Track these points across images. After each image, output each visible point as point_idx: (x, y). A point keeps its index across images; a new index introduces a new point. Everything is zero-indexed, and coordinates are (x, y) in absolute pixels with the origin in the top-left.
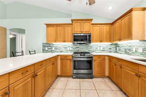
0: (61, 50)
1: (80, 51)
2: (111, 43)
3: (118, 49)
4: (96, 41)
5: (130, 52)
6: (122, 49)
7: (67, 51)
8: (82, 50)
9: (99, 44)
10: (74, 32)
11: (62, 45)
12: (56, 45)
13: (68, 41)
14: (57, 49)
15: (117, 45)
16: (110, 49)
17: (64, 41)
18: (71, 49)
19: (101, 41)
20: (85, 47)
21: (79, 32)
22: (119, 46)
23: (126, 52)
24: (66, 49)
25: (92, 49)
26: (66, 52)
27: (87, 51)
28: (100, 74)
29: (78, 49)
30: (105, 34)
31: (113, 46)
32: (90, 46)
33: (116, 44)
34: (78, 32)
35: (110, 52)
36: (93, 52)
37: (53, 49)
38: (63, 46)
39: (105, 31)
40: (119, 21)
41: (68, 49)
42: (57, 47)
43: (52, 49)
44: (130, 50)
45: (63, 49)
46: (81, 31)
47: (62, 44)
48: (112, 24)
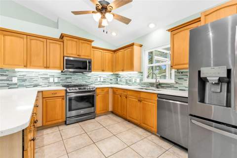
0: (35, 83)
1: (73, 83)
2: (112, 73)
3: (119, 80)
4: (97, 70)
5: (130, 83)
6: (123, 80)
7: (50, 84)
8: (76, 81)
9: (100, 73)
10: (67, 54)
11: (36, 72)
12: (23, 74)
13: (54, 68)
14: (24, 80)
15: (117, 76)
16: (111, 80)
17: (47, 67)
18: (56, 80)
19: (103, 71)
20: (81, 78)
21: (75, 55)
22: (120, 77)
23: (127, 83)
24: (46, 81)
25: (91, 80)
26: (46, 85)
27: (84, 83)
28: (103, 110)
29: (69, 80)
30: (107, 61)
31: (114, 77)
32: (88, 76)
33: (117, 74)
34: (72, 54)
35: (111, 83)
36: (92, 84)
37: (15, 80)
38: (39, 75)
39: (107, 58)
40: (122, 50)
41: (51, 80)
42: (25, 78)
43: (12, 80)
44: (130, 81)
45: (40, 82)
46: (78, 54)
47: (39, 72)
48: (115, 51)
